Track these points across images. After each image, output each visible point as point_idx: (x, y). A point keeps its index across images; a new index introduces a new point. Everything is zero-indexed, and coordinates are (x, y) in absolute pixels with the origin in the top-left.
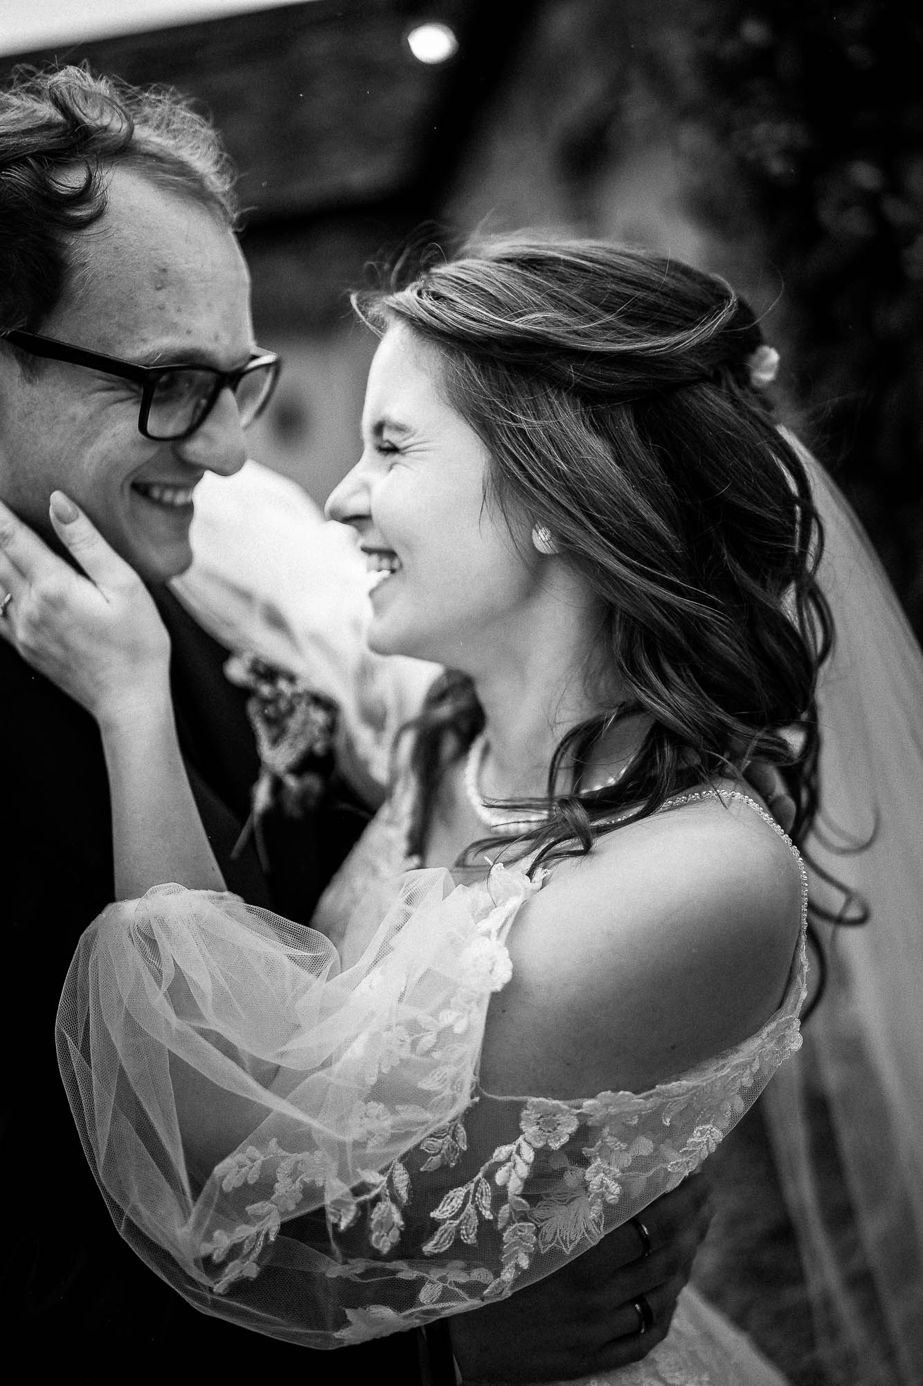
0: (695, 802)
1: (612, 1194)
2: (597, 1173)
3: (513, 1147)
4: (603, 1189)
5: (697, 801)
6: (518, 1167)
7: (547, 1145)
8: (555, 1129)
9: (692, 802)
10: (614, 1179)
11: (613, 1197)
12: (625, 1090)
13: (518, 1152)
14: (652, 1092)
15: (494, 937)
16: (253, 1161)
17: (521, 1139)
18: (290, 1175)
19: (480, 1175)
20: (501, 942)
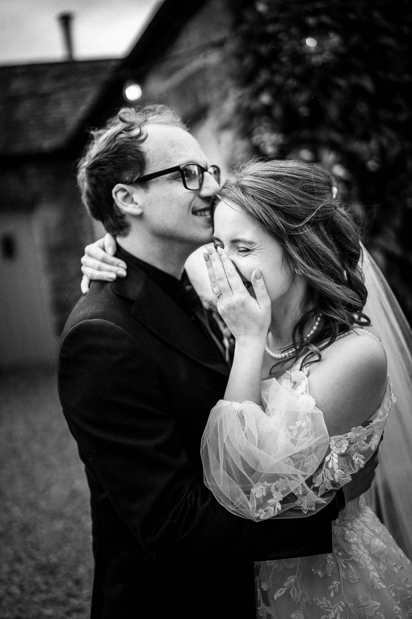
0: (347, 335)
1: (362, 464)
2: (357, 457)
3: (331, 455)
4: (359, 463)
5: (348, 334)
6: (334, 460)
7: (341, 452)
8: (342, 446)
9: (346, 335)
10: (362, 459)
11: (362, 465)
12: (359, 426)
13: (332, 455)
14: (368, 426)
15: (305, 394)
16: (262, 489)
17: (332, 452)
18: (276, 490)
19: (324, 468)
20: (308, 394)
